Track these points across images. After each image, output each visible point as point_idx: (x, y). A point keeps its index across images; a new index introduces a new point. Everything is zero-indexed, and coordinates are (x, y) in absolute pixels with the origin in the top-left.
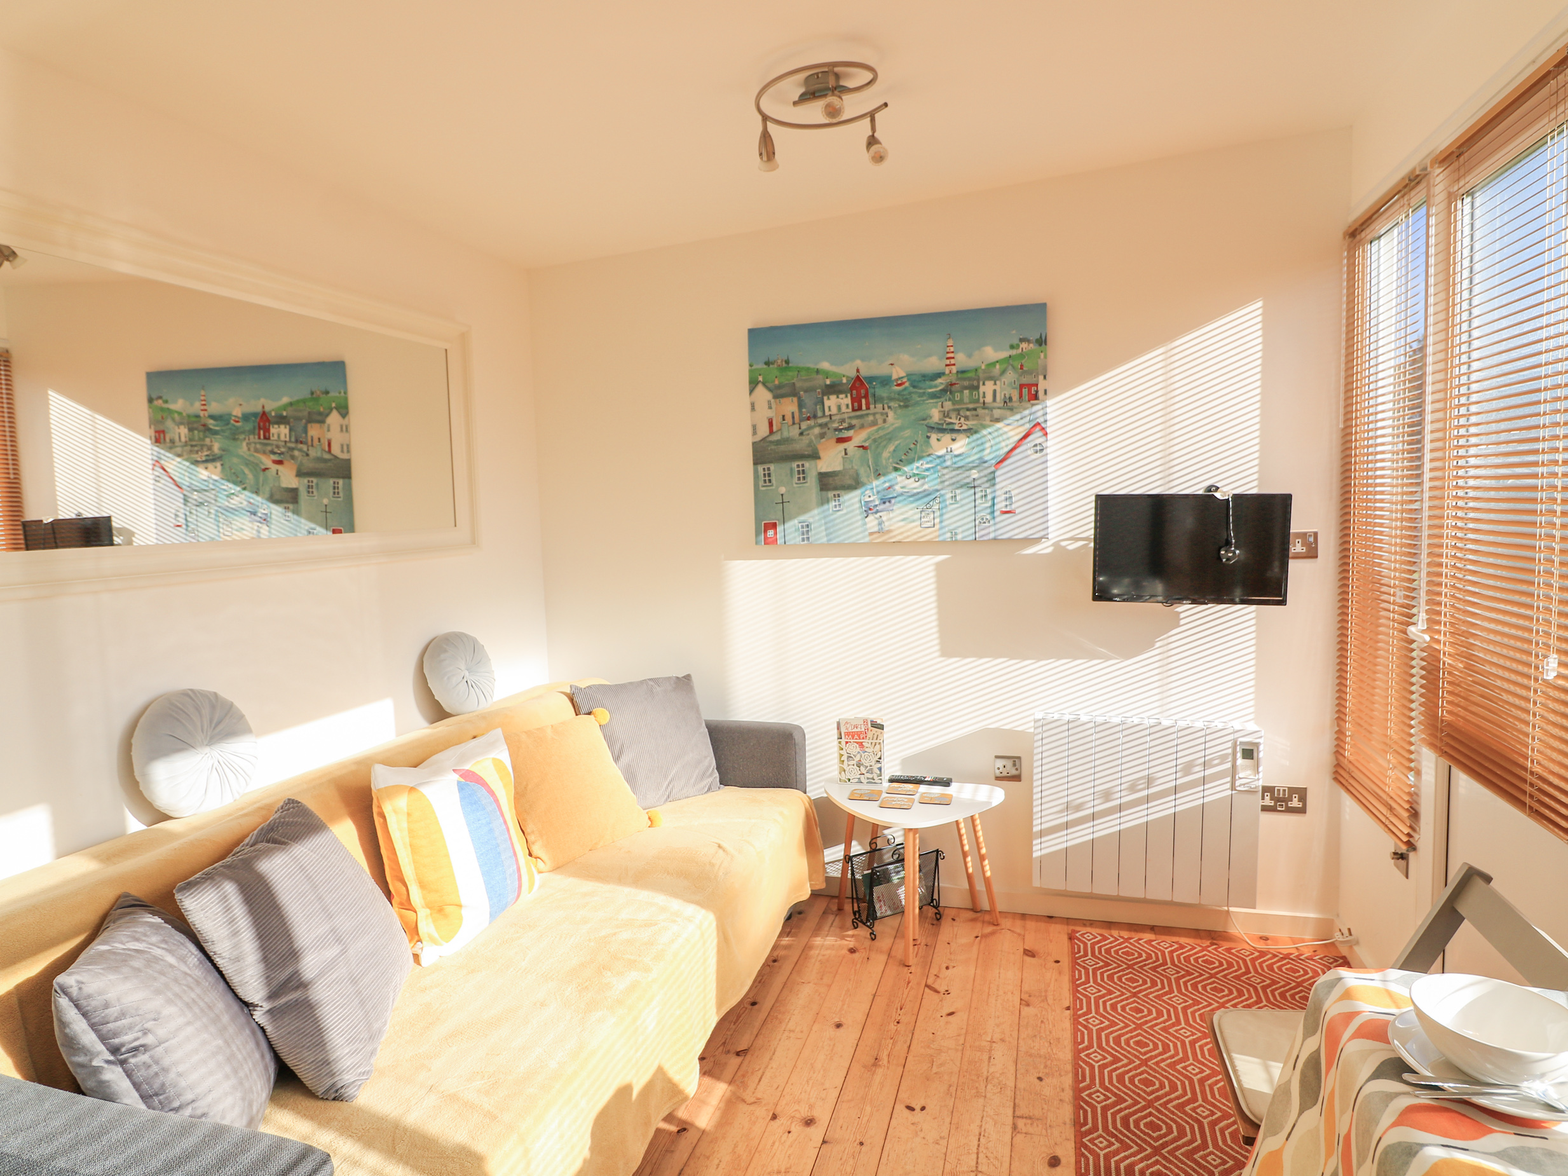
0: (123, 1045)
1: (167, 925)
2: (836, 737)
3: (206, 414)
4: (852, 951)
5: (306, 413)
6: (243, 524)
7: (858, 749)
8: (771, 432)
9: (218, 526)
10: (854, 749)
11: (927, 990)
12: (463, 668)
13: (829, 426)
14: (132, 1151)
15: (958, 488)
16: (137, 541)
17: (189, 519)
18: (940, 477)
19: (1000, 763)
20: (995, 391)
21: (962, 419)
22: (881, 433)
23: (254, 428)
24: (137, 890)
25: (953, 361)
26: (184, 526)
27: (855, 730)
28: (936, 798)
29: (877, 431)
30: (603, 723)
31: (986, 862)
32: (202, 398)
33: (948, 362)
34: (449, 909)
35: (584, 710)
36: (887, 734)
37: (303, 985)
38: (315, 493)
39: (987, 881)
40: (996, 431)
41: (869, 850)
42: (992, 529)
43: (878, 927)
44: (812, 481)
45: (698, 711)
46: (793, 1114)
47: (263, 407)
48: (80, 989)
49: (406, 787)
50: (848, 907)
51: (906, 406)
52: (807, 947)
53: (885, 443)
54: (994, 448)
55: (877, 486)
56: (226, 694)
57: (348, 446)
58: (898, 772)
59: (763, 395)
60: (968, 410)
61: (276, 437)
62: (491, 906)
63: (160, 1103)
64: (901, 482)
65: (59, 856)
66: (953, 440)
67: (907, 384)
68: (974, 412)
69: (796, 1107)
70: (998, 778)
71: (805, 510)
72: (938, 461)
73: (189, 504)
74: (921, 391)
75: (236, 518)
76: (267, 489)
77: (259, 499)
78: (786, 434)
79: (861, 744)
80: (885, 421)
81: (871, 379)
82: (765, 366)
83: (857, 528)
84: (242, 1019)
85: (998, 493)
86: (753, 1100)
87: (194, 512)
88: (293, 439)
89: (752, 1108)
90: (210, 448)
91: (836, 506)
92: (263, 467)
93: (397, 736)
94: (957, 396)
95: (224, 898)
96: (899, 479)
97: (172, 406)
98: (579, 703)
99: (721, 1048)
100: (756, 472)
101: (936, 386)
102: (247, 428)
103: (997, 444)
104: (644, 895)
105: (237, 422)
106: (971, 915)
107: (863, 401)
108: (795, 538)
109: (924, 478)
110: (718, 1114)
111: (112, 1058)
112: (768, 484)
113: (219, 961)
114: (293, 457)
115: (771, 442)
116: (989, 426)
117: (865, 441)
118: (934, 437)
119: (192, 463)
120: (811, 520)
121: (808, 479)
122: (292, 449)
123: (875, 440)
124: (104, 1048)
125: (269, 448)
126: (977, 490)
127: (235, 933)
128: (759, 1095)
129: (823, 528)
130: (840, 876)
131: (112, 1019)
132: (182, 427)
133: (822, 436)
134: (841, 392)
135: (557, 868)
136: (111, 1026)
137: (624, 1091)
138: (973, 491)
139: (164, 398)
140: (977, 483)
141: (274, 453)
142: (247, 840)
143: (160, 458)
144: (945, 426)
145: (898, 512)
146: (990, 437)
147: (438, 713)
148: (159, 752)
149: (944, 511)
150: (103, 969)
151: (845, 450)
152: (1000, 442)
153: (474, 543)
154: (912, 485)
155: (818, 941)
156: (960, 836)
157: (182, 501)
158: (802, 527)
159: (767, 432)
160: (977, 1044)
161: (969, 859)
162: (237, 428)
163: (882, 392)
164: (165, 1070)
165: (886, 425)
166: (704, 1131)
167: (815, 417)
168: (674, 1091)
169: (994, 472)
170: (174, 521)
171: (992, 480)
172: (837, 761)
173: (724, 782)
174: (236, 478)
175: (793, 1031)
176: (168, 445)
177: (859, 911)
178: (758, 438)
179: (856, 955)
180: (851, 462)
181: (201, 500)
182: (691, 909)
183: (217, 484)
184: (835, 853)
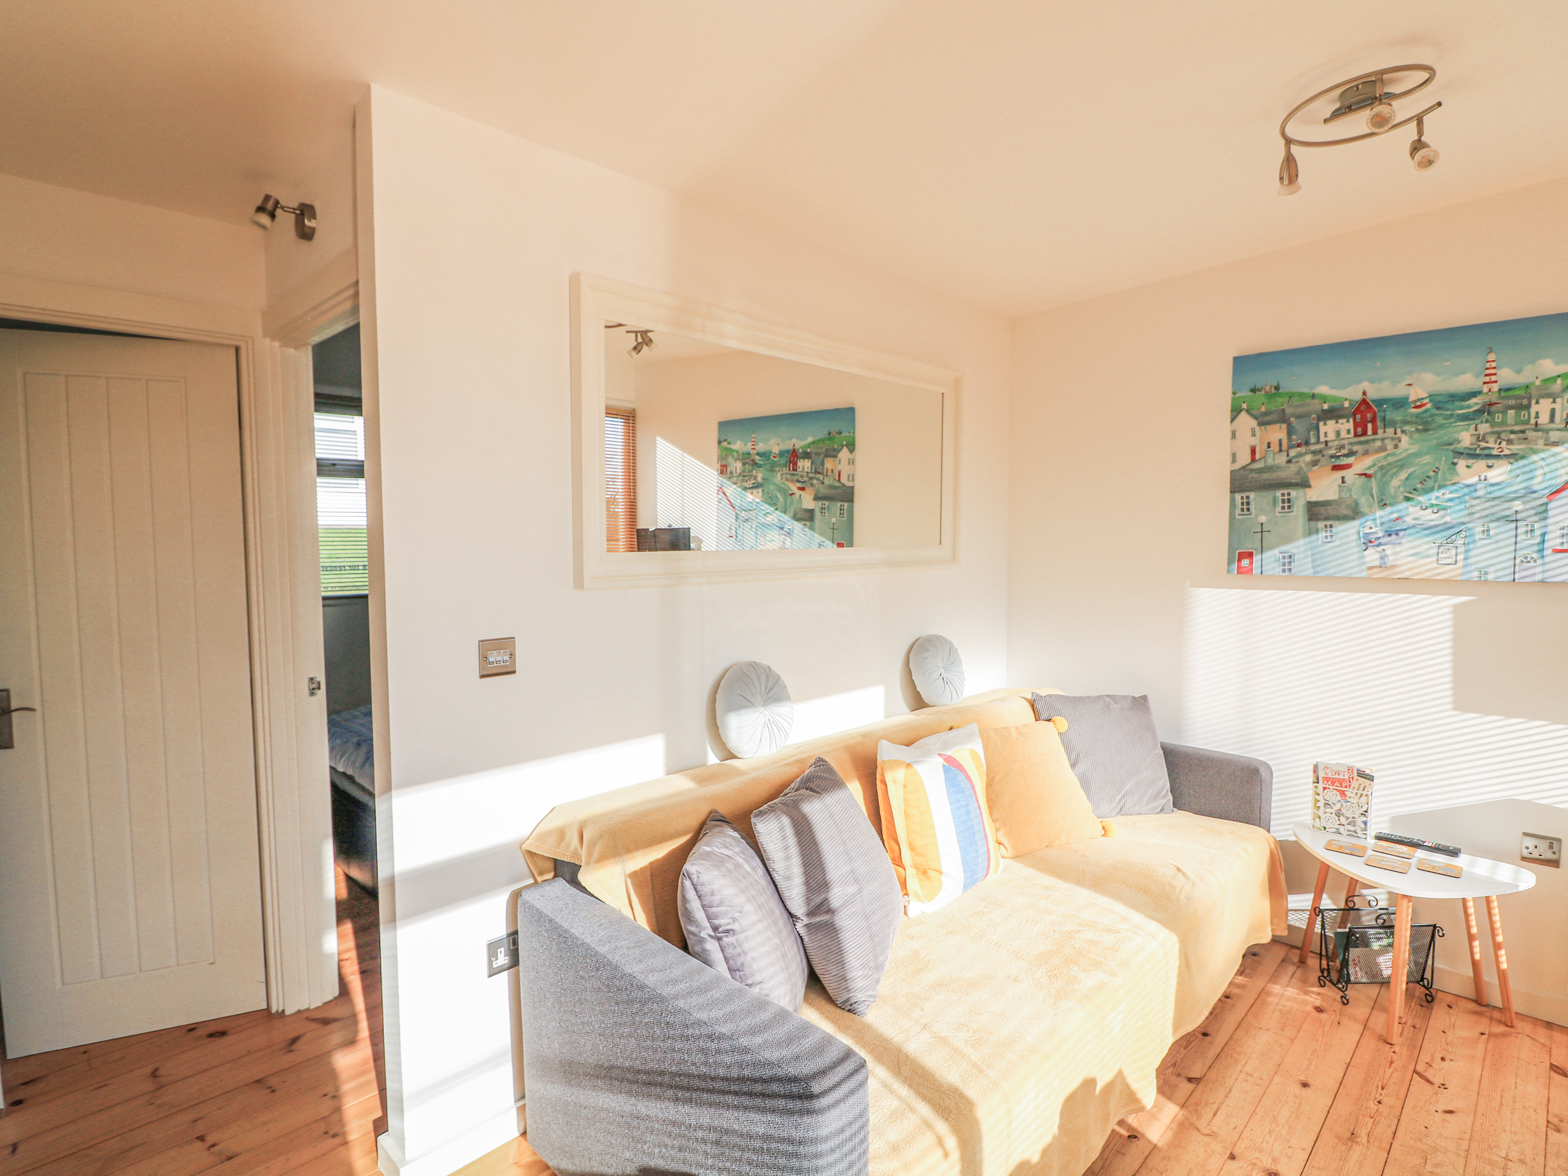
0: (720, 926)
1: (743, 840)
2: (1311, 780)
3: (755, 452)
4: (1319, 1010)
5: (824, 450)
6: (774, 536)
7: (1339, 798)
8: (1253, 460)
9: (757, 538)
10: (1333, 796)
11: (1415, 1076)
12: (941, 665)
13: (1324, 453)
14: (728, 1009)
15: (1492, 521)
16: (704, 548)
17: (738, 532)
18: (1468, 508)
19: (1530, 842)
20: (1553, 411)
21: (1504, 444)
22: (1390, 459)
23: (787, 462)
24: (723, 810)
25: (1493, 378)
26: (735, 537)
27: (1336, 776)
28: (1439, 868)
29: (1385, 457)
30: (1062, 731)
31: (1502, 952)
32: (753, 440)
33: (1487, 379)
34: (931, 873)
35: (1044, 716)
36: (1376, 786)
37: (830, 911)
38: (826, 514)
39: (1502, 976)
40: (1553, 456)
41: (1342, 907)
42: (1540, 569)
43: (1351, 993)
44: (1299, 509)
45: (1154, 732)
46: (1254, 1161)
47: (794, 445)
48: (698, 877)
49: (904, 762)
50: (1313, 962)
51: (1426, 430)
52: (1263, 993)
53: (1395, 470)
54: (1548, 476)
55: (1381, 517)
56: (776, 669)
57: (853, 476)
58: (1386, 830)
59: (1246, 422)
60: (1512, 432)
61: (801, 469)
62: (965, 879)
63: (740, 977)
64: (1412, 513)
65: (669, 773)
66: (1489, 467)
67: (1429, 406)
68: (1521, 435)
69: (1257, 1155)
70: (1524, 859)
71: (1288, 539)
72: (1466, 490)
73: (738, 520)
74: (1449, 413)
75: (769, 531)
76: (792, 510)
77: (786, 517)
78: (1270, 462)
79: (1343, 793)
80: (1396, 447)
81: (1380, 402)
82: (1250, 394)
83: (1352, 561)
84: (789, 926)
85: (1549, 529)
86: (1207, 1131)
87: (742, 526)
88: (813, 471)
89: (1206, 1139)
90: (755, 478)
91: (1326, 537)
92: (791, 492)
93: (886, 717)
94: (1498, 418)
95: (782, 829)
96: (1411, 509)
97: (733, 447)
98: (1039, 709)
99: (1171, 1069)
100: (1233, 502)
101: (1469, 407)
102: (782, 462)
103: (1552, 471)
104: (1103, 901)
105: (775, 457)
106: (1473, 1006)
107: (1370, 426)
108: (1274, 568)
109: (1445, 509)
110: (1170, 1133)
111: (712, 934)
112: (1245, 512)
113: (775, 875)
114: (812, 485)
115: (1252, 470)
116: (1542, 451)
117: (1369, 468)
118: (1462, 463)
119: (743, 489)
120: (1295, 551)
121: (1295, 509)
122: (812, 478)
123: (1382, 468)
124: (709, 925)
125: (796, 478)
126: (1519, 524)
127: (788, 858)
128: (1215, 1129)
129: (1309, 559)
130: (1305, 927)
131: (715, 904)
132: (738, 462)
133: (1315, 463)
134: (1341, 417)
135: (1016, 857)
136: (714, 909)
137: (1089, 1084)
138: (1513, 525)
139: (728, 441)
140: (1519, 516)
141: (798, 481)
142: (792, 785)
143: (723, 486)
144: (1478, 452)
145: (1407, 545)
146: (1542, 463)
147: (918, 702)
148: (732, 708)
149: (1471, 546)
150: (711, 865)
151: (1343, 478)
152: (1557, 469)
153: (955, 560)
154: (1428, 517)
155: (1276, 989)
156: (1467, 915)
157: (734, 518)
158: (1284, 558)
159: (1249, 461)
160: (1486, 1155)
161: (1476, 943)
162: (775, 462)
163: (1392, 415)
164: (745, 953)
165: (1398, 451)
166: (1155, 1146)
167: (1307, 443)
168: (1131, 1099)
169: (1546, 504)
170: (728, 533)
171: (1543, 513)
172: (1311, 805)
173: (1177, 805)
174: (771, 501)
175: (1252, 1076)
176: (729, 475)
177: (1328, 970)
178: (1237, 466)
179: (1324, 1016)
180: (1350, 490)
181: (747, 518)
182: (1153, 926)
183: (759, 505)
184: (1301, 901)
